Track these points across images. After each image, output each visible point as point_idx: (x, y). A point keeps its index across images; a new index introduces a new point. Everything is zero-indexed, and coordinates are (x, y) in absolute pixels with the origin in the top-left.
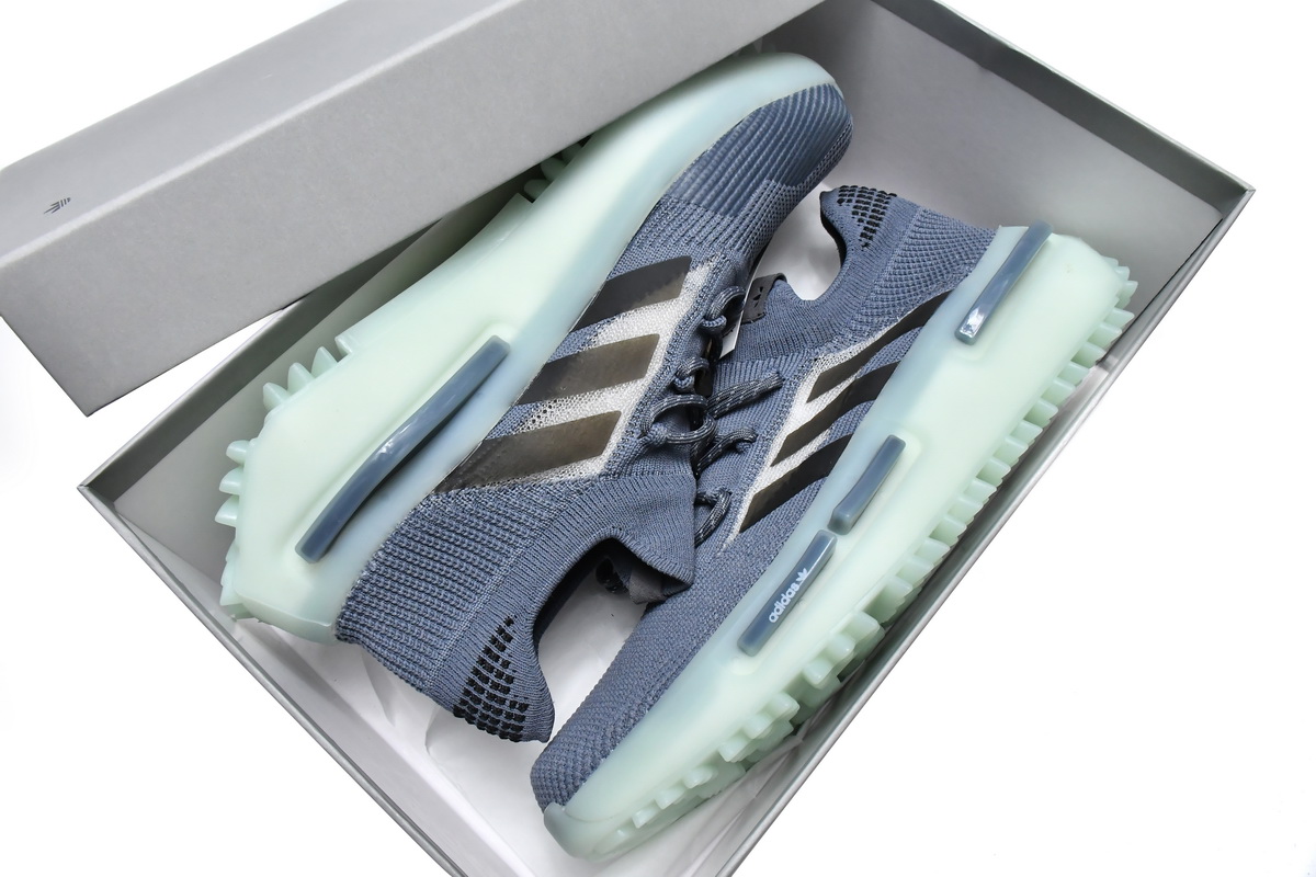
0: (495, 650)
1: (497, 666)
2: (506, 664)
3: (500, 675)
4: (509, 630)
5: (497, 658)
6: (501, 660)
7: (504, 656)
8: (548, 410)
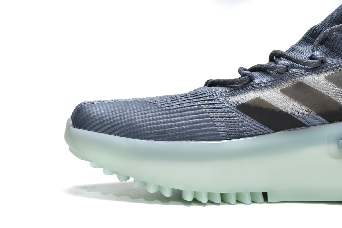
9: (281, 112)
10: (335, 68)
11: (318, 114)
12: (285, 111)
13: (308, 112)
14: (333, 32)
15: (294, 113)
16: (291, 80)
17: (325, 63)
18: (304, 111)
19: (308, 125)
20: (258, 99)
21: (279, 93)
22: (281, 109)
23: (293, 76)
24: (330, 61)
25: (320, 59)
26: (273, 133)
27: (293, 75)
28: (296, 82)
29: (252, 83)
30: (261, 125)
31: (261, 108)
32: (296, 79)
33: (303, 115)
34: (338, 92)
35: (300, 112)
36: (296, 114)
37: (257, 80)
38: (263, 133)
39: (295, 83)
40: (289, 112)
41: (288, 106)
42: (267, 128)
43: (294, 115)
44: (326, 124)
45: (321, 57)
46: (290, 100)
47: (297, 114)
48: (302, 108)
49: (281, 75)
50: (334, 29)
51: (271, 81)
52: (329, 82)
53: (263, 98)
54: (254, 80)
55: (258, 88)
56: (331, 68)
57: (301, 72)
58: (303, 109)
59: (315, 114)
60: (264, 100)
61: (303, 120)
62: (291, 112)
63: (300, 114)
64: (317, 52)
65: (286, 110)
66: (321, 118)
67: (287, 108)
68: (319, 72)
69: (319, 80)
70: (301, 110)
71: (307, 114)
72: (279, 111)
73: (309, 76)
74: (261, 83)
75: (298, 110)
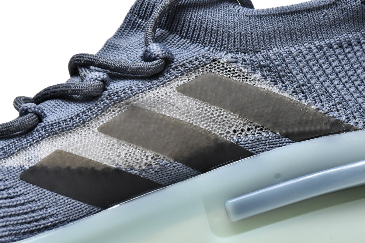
8: (231, 131)
9: (107, 169)
10: (192, 69)
11: (176, 159)
12: (114, 166)
13: (158, 160)
15: (132, 166)
16: (116, 105)
17: (173, 62)
18: (150, 159)
19: (162, 183)
20: (59, 153)
21: (97, 135)
22: (106, 165)
24: (181, 57)
25: (161, 56)
26: (101, 211)
27: (117, 97)
29: (43, 124)
33: (150, 167)
34: (207, 112)
35: (143, 163)
37: (50, 118)
40: (123, 167)
41: (118, 156)
42: (86, 205)
43: (131, 170)
44: (195, 176)
45: (162, 54)
46: (121, 144)
47: (137, 167)
48: (145, 155)
51: (78, 115)
52: (186, 97)
53: (69, 150)
54: (45, 119)
58: (147, 156)
59: (172, 160)
61: (152, 177)
62: (125, 166)
63: (144, 167)
64: (154, 44)
65: (117, 165)
66: (185, 167)
67: (118, 160)
68: (164, 82)
69: (167, 96)
70: (144, 159)
71: (156, 164)
72: (102, 168)
73: (147, 93)
74: (59, 123)
75: (138, 160)
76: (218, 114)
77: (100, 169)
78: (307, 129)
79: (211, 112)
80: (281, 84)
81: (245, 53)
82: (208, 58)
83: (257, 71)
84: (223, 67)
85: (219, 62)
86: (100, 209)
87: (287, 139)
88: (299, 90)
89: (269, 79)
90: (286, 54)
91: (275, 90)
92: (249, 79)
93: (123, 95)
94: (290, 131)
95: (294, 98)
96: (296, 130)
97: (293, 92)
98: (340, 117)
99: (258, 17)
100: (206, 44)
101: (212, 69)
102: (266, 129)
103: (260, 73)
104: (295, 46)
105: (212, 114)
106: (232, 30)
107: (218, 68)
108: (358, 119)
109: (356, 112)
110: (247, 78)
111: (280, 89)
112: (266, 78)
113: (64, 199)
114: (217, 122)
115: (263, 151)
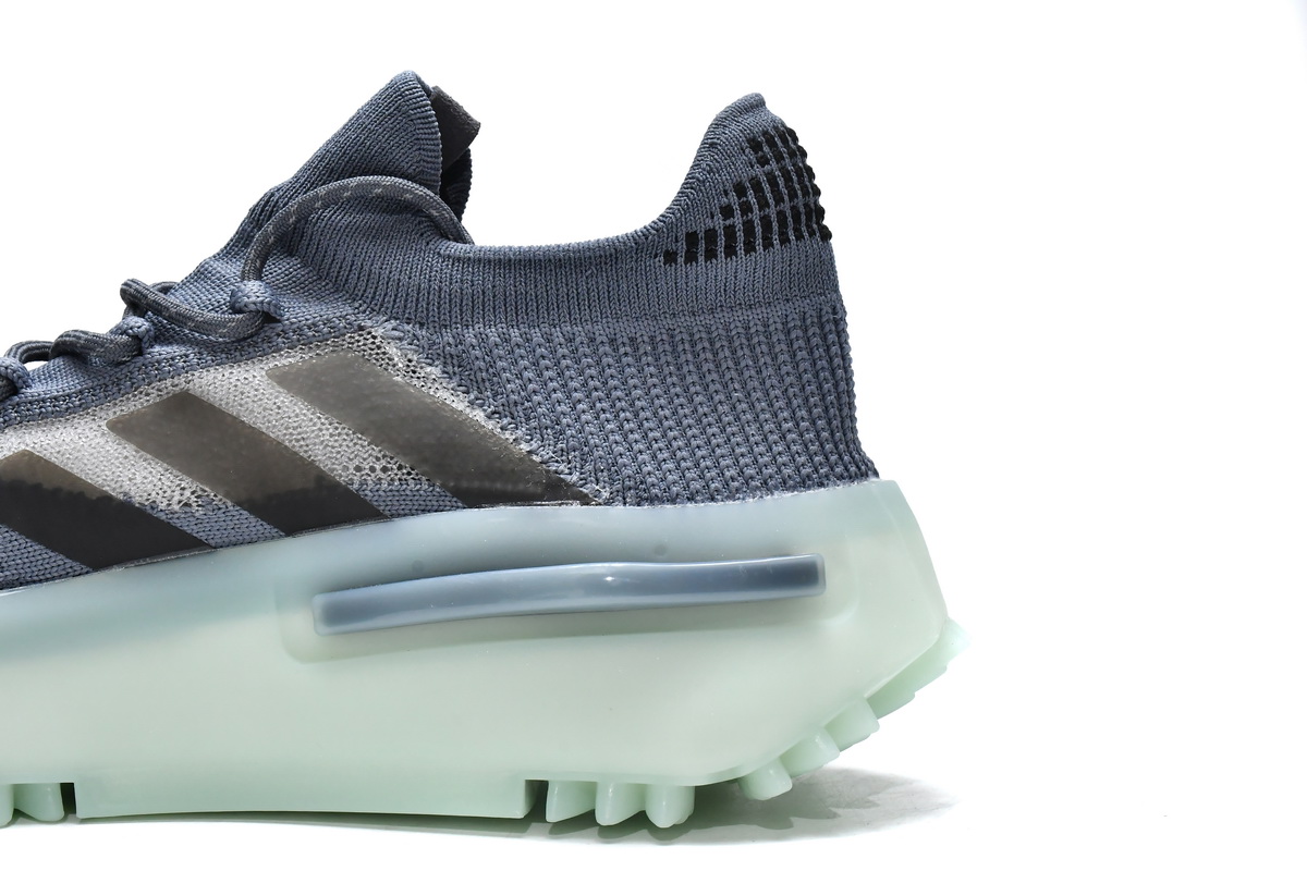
0: (721, 241)
1: (738, 220)
2: (727, 212)
3: (746, 209)
4: (682, 247)
5: (730, 232)
6: (728, 222)
7: (719, 223)
8: (351, 467)
9: (106, 499)
10: (314, 339)
11: (237, 503)
12: (121, 497)
13: (204, 499)
14: (313, 210)
15: (154, 502)
16: (153, 385)
17: (279, 321)
18: (187, 493)
19: (212, 542)
20: (29, 459)
21: (103, 434)
22: (106, 492)
23: (159, 371)
24: (298, 311)
25: (252, 307)
26: (87, 573)
27: (157, 369)
28: (168, 393)
29: (16, 399)
30: (36, 548)
31: (37, 488)
32: (169, 382)
33: (187, 509)
34: (311, 424)
35: (177, 498)
36: (163, 506)
37: (36, 389)
38: (49, 576)
39: (165, 397)
40: (137, 500)
41: (130, 480)
42: (60, 559)
43: (152, 508)
44: (273, 538)
45: (254, 303)
46: (140, 457)
47: (164, 504)
48: (179, 485)
49: (118, 370)
50: (316, 198)
51: (81, 392)
52: (281, 390)
53: (46, 455)
54: (24, 390)
55: (32, 418)
56: (302, 337)
57: (187, 356)
58: (183, 489)
59: (229, 504)
60: (47, 462)
61: (190, 528)
62: (143, 500)
63: (176, 507)
64: (258, 283)
65: (125, 494)
66: (253, 519)
67: (127, 486)
68: (251, 356)
69: (247, 382)
70: (177, 493)
71: (199, 506)
72: (98, 495)
73: (212, 371)
74: (44, 401)
75: (165, 492)
76: (331, 431)
77: (94, 498)
78: (498, 486)
79: (319, 425)
80: (476, 392)
81: (422, 325)
82: (349, 324)
83: (437, 363)
84: (373, 343)
85: (369, 333)
86: (85, 570)
87: (455, 499)
88: (506, 411)
89: (456, 380)
90: (498, 339)
91: (459, 404)
92: (417, 375)
93: (181, 364)
94: (464, 484)
95: (490, 425)
96: (476, 484)
97: (494, 413)
98: (570, 474)
99: (459, 259)
100: (357, 295)
101: (353, 343)
102: (417, 474)
103: (441, 366)
104: (522, 326)
105: (321, 430)
106: (404, 279)
107: (364, 345)
108: (602, 484)
109: (602, 471)
110: (414, 372)
111: (471, 403)
112: (451, 378)
113: (21, 541)
114: (327, 445)
115: (405, 515)
